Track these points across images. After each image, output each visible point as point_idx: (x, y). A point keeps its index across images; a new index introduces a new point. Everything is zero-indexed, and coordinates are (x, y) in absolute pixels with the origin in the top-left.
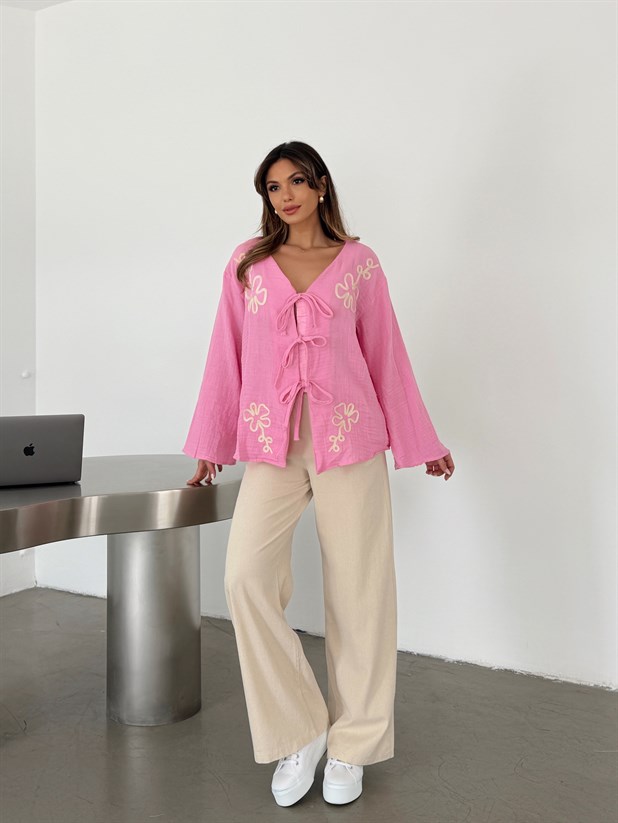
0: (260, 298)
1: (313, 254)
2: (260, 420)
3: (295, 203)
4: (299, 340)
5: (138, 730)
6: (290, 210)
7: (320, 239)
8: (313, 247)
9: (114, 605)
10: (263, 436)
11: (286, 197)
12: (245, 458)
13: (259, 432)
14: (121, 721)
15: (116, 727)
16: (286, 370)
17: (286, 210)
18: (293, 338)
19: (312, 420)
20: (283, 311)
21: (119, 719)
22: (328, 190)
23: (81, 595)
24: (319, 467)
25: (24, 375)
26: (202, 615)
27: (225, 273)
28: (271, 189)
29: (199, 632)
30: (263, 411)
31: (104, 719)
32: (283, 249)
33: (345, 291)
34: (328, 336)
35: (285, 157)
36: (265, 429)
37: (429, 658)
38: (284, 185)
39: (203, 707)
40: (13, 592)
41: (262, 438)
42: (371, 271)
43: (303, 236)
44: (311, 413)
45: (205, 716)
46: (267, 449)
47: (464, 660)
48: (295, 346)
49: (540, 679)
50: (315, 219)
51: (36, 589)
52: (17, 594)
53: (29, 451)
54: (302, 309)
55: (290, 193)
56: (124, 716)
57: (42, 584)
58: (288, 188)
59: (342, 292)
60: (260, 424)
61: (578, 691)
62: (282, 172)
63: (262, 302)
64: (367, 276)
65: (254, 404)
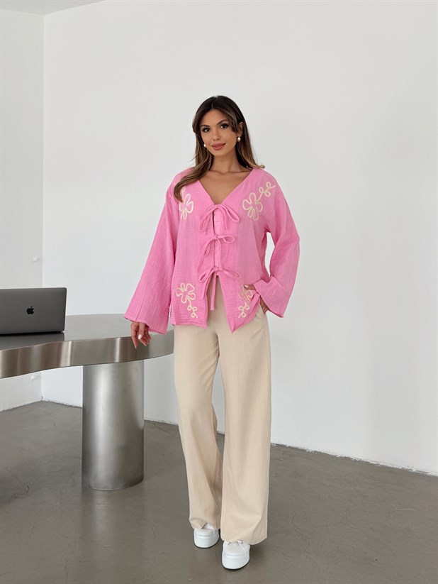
0: (189, 208)
1: (228, 177)
2: (188, 294)
3: (221, 142)
4: (215, 238)
5: (101, 493)
6: (216, 147)
7: (235, 166)
8: (229, 172)
9: (87, 412)
10: (190, 306)
11: (215, 137)
12: (179, 322)
13: (188, 303)
14: (90, 487)
15: (87, 491)
16: (205, 259)
17: (214, 146)
18: (211, 236)
19: (224, 295)
20: (204, 218)
21: (89, 485)
22: (244, 132)
23: (71, 406)
24: (233, 328)
25: (34, 259)
26: (145, 419)
27: (168, 192)
28: (204, 130)
29: (143, 431)
30: (190, 289)
31: (80, 485)
32: (209, 174)
33: (249, 205)
34: (236, 236)
35: (215, 108)
36: (192, 301)
37: (296, 449)
38: (214, 129)
39: (144, 478)
40: (27, 403)
41: (190, 307)
42: (270, 190)
43: (224, 164)
44: (223, 291)
45: (146, 484)
46: (194, 315)
47: (318, 450)
48: (211, 242)
49: (367, 463)
50: (234, 153)
51: (42, 402)
52: (28, 405)
53: (30, 311)
54: (218, 216)
55: (218, 134)
56: (92, 484)
57: (46, 398)
58: (217, 131)
59: (247, 206)
60: (188, 298)
61: (391, 472)
62: (213, 118)
63: (190, 211)
64: (268, 194)
65: (183, 284)
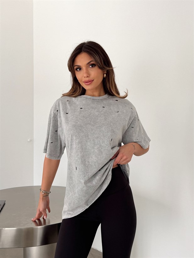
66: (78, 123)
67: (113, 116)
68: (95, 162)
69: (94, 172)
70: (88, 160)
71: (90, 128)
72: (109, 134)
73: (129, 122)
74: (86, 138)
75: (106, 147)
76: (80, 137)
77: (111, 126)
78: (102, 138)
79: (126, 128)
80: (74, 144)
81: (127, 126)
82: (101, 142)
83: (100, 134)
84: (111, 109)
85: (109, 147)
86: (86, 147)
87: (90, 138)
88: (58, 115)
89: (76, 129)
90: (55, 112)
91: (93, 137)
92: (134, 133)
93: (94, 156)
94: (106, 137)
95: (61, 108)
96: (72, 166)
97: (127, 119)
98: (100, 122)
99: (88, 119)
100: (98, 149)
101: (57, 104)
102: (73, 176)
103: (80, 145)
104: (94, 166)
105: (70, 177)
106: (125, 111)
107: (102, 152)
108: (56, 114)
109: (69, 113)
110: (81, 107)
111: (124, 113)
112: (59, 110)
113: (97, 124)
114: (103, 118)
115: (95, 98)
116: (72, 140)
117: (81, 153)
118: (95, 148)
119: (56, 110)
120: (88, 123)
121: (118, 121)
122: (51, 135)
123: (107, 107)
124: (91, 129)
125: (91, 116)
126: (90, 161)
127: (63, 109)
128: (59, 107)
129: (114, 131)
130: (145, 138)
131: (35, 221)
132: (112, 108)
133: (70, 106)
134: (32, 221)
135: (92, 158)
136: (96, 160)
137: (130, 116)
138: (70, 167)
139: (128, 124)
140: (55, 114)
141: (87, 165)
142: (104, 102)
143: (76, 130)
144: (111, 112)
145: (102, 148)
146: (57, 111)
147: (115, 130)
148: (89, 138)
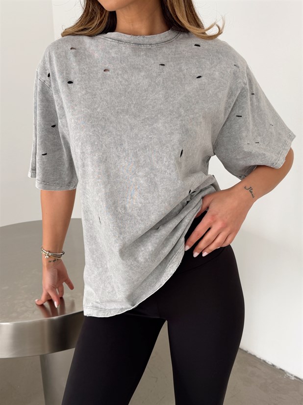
66: (99, 110)
67: (188, 88)
68: (140, 209)
69: (137, 232)
70: (123, 204)
71: (128, 122)
72: (176, 137)
73: (227, 102)
74: (117, 148)
75: (165, 172)
76: (102, 146)
77: (180, 116)
78: (156, 148)
79: (222, 119)
80: (89, 163)
81: (223, 115)
82: (154, 158)
83: (151, 138)
84: (181, 70)
85: (172, 171)
86: (118, 170)
87: (127, 148)
88: (53, 86)
89: (93, 126)
90: (43, 79)
91: (135, 146)
92: (243, 129)
93: (136, 195)
94: (167, 147)
95: (56, 69)
96: (91, 214)
97: (223, 95)
98: (153, 107)
99: (123, 98)
100: (146, 178)
101: (47, 59)
102: (97, 235)
103: (102, 167)
104: (139, 218)
105: (91, 236)
106: (217, 73)
107: (156, 185)
108: (47, 83)
109: (75, 82)
110: (107, 66)
111: (214, 79)
112: (53, 73)
113: (146, 110)
114: (161, 96)
115: (140, 39)
116: (83, 153)
117: (106, 185)
118: (140, 174)
119: (46, 73)
120: (123, 111)
121: (197, 102)
122: (41, 137)
123: (171, 63)
124: (130, 125)
125: (130, 90)
126: (127, 206)
127: (61, 72)
128: (51, 64)
129: (187, 130)
130: (280, 134)
131: (42, 306)
132: (184, 67)
133: (79, 62)
134: (37, 304)
135: (132, 198)
136: (141, 203)
137: (231, 88)
138: (87, 215)
139: (226, 109)
140: (43, 84)
141: (120, 216)
142: (164, 50)
143: (92, 130)
144: (182, 77)
145: (155, 175)
146: (49, 75)
147: (189, 127)
148: (124, 150)
